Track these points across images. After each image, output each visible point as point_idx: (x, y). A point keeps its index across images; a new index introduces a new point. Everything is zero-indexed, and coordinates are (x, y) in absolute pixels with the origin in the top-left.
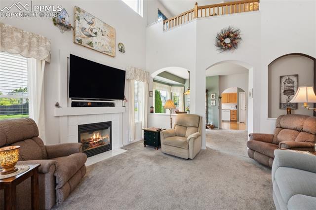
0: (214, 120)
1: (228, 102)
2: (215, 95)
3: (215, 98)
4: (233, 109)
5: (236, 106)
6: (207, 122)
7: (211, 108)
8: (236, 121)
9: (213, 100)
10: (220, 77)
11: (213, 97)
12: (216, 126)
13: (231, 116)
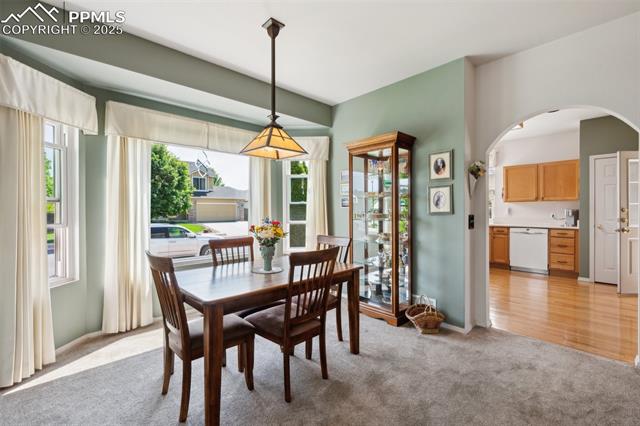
0: (444, 283)
1: (537, 199)
2: (446, 157)
3: (446, 173)
4: (558, 224)
5: (576, 214)
6: (413, 288)
7: (429, 225)
8: (573, 275)
9: (440, 183)
10: (476, 64)
11: (438, 170)
12: (453, 314)
13: (550, 253)
